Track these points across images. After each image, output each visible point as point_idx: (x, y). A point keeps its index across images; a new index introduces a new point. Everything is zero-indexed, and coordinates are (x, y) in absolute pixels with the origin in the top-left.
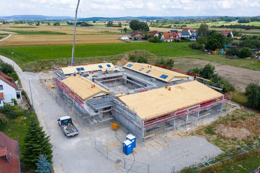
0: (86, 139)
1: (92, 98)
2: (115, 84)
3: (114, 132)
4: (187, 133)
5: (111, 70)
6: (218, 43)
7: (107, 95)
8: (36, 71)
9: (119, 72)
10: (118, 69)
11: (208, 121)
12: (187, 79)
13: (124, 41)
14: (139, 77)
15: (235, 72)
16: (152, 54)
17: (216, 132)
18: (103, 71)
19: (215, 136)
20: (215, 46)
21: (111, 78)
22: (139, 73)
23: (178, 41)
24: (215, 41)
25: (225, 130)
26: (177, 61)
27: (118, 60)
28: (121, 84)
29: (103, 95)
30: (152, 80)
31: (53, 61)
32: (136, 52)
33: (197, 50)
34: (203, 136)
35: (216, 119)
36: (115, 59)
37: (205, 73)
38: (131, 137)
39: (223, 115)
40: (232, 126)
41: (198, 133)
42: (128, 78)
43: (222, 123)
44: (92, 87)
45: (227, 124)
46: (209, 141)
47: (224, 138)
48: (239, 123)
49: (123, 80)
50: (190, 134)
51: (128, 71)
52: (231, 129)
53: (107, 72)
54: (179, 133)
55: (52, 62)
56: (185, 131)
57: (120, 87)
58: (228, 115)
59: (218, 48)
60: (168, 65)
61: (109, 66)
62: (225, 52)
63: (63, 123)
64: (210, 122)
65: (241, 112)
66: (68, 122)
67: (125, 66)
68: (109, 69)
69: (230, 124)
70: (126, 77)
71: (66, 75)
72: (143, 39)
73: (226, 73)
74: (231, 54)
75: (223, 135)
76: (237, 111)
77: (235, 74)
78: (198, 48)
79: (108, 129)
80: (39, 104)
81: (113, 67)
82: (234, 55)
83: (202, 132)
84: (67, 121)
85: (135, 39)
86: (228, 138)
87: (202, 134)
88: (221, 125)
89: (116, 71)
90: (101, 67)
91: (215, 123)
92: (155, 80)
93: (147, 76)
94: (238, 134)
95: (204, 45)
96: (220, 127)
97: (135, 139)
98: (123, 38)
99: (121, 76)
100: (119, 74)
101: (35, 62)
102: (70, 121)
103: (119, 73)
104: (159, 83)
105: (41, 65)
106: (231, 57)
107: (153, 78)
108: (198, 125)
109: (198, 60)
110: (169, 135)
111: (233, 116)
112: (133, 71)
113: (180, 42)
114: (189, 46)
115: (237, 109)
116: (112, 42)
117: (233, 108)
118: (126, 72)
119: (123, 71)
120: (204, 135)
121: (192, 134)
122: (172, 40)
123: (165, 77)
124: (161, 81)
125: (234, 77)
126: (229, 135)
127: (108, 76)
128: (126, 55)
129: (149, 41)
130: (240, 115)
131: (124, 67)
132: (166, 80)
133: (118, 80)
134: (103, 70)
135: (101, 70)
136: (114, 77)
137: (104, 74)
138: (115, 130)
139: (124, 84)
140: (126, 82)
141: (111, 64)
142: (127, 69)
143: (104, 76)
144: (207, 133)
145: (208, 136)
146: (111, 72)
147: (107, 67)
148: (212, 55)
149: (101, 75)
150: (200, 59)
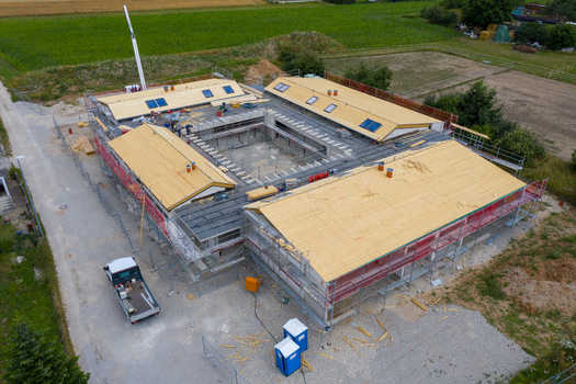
0: (180, 323)
1: (189, 202)
2: (245, 139)
3: (250, 299)
4: (434, 294)
5: (234, 101)
6: (496, 9)
7: (228, 189)
8: (45, 99)
9: (255, 106)
10: (252, 98)
11: (484, 256)
12: (427, 129)
14: (307, 124)
15: (538, 94)
16: (334, 41)
17: (506, 290)
18: (214, 104)
19: (505, 305)
20: (489, 17)
21: (236, 125)
22: (308, 111)
24: (488, 4)
25: (531, 288)
26: (397, 60)
27: (251, 63)
28: (262, 140)
29: (220, 193)
30: (339, 136)
31: (88, 68)
32: (294, 37)
33: (442, 28)
34: (475, 306)
35: (504, 246)
36: (243, 63)
37: (472, 107)
38: (296, 327)
39: (520, 234)
40: (549, 277)
41: (460, 294)
42: (278, 124)
43: (523, 266)
44: (189, 171)
45: (535, 269)
46: (491, 321)
47: (528, 310)
48: (567, 270)
49: (266, 129)
50: (443, 298)
51: (276, 102)
52: (546, 284)
53: (224, 109)
54: (413, 296)
55: (85, 71)
56: (428, 291)
57: (259, 148)
58: (532, 234)
59: (495, 23)
60: (373, 83)
61: (228, 90)
62: (511, 34)
63: (119, 279)
64: (489, 259)
65: (562, 223)
66: (131, 276)
67: (270, 89)
68: (229, 100)
69: (543, 270)
70: (273, 121)
71: (120, 121)
73: (517, 97)
74: (525, 39)
75: (525, 301)
76: (554, 219)
77: (539, 102)
78: (446, 22)
79: (234, 288)
80: (57, 208)
81: (240, 94)
82: (533, 41)
83: (473, 291)
84: (128, 274)
86: (537, 313)
87: (471, 299)
88: (518, 270)
89: (249, 106)
90: (207, 93)
91: (502, 261)
92: (348, 133)
93: (325, 119)
94: (564, 298)
95: (458, 12)
96: (516, 278)
99: (261, 119)
100: (255, 114)
101: (42, 72)
102: (134, 272)
103: (256, 111)
104: (359, 144)
105: (57, 82)
106: (525, 47)
108: (459, 268)
109: (447, 59)
110: (391, 304)
111: (544, 237)
112: (291, 103)
114: (423, 14)
115: (553, 214)
117: (542, 210)
118: (274, 107)
119: (265, 105)
120: (478, 300)
121: (448, 300)
124: (363, 136)
125: (538, 110)
126: (539, 303)
127: (226, 120)
128: (270, 47)
130: (559, 232)
131: (267, 92)
132: (377, 135)
133: (254, 131)
134: (216, 102)
135: (209, 103)
136: (244, 122)
137: (219, 115)
138: (252, 293)
139: (267, 139)
140: (273, 136)
141: (233, 84)
142: (276, 96)
143: (216, 123)
144: (483, 293)
145: (487, 302)
146: (235, 107)
147: (224, 95)
148: (480, 42)
149: (209, 118)
150: (450, 53)
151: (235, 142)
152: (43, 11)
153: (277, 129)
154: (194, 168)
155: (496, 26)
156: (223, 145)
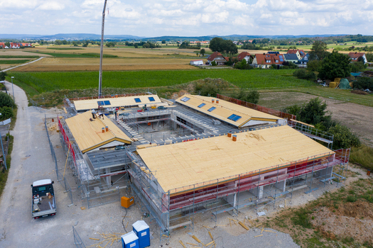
0: (68, 223)
1: (98, 149)
2: (156, 128)
3: (123, 212)
4: (257, 221)
5: (153, 105)
6: (339, 68)
7: (126, 144)
9: (166, 108)
10: (165, 105)
11: (300, 201)
12: (275, 123)
13: (197, 66)
14: (194, 117)
15: (364, 114)
16: (232, 84)
17: (314, 222)
18: (140, 106)
19: (310, 232)
20: (334, 73)
22: (198, 111)
23: (278, 67)
25: (332, 220)
26: (266, 95)
27: (174, 91)
28: (167, 129)
29: (120, 146)
30: (213, 124)
32: (206, 81)
33: (305, 81)
34: (287, 231)
35: (319, 196)
36: (169, 91)
38: (141, 225)
39: (333, 189)
40: (346, 213)
41: (279, 223)
42: (179, 119)
43: (328, 206)
44: (103, 131)
45: (336, 208)
46: (297, 241)
47: (328, 236)
48: (361, 209)
49: (171, 122)
50: (264, 224)
51: (180, 107)
52: (344, 218)
53: (145, 109)
54: (241, 220)
56: (254, 218)
57: (166, 133)
58: (342, 190)
59: (339, 77)
60: (250, 101)
61: (152, 99)
62: (350, 84)
64: (306, 202)
65: (367, 185)
66: (46, 191)
67: (178, 100)
68: (149, 104)
69: (342, 209)
70: (176, 118)
71: (79, 111)
72: (226, 64)
73: (349, 115)
74: (360, 87)
75: (326, 229)
76: (361, 182)
77: (364, 119)
78: (308, 78)
79: (114, 205)
80: (24, 156)
81: (158, 101)
82: (365, 88)
83: (288, 221)
84: (44, 188)
85: (214, 64)
86: (336, 238)
87: (285, 226)
88: (324, 209)
89: (161, 108)
90: (138, 100)
91: (316, 205)
92: (219, 123)
93: (208, 116)
94: (357, 229)
95: (317, 73)
96: (321, 213)
97: (148, 230)
98: (196, 63)
99: (168, 116)
103: (165, 111)
104: (225, 128)
106: (359, 91)
107: (216, 119)
108: (281, 206)
109: (305, 95)
110: (222, 224)
111: (351, 192)
112: (189, 108)
113: (281, 68)
114: (295, 75)
115: (361, 179)
116: (178, 68)
117: (353, 176)
118: (178, 109)
119: (172, 109)
120: (290, 227)
121: (267, 225)
122: (268, 66)
123: (235, 118)
124: (229, 124)
125: (362, 122)
126: (338, 231)
127: (145, 114)
128: (191, 86)
129: (234, 68)
130: (364, 190)
131: (176, 102)
132: (237, 124)
133: (163, 122)
134: (141, 105)
135: (137, 106)
136: (158, 117)
137: (141, 111)
138: (125, 208)
139: (171, 129)
140: (175, 126)
141: (156, 97)
142: (181, 104)
143: (138, 115)
144: (296, 223)
145: (297, 229)
146: (153, 109)
147: (148, 101)
148: (329, 89)
149: (134, 113)
150: (308, 93)
151: (150, 129)
152: (68, 69)
153: (179, 123)
154: (107, 130)
155: (339, 79)
156: (142, 130)
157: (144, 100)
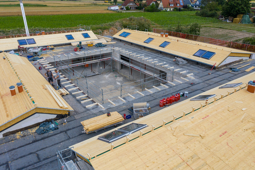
2: (96, 70)
5: (89, 42)
6: (242, 6)
9: (105, 46)
10: (103, 41)
12: (248, 59)
13: (114, 10)
14: (146, 56)
18: (73, 44)
20: (239, 10)
22: (145, 47)
23: (180, 10)
24: (238, 4)
28: (109, 71)
30: (176, 64)
36: (100, 28)
42: (123, 58)
44: (13, 93)
49: (114, 61)
51: (121, 44)
53: (80, 47)
57: (107, 77)
61: (86, 36)
62: (251, 19)
67: (116, 36)
68: (85, 41)
70: (119, 56)
72: (137, 8)
78: (212, 16)
85: (128, 9)
89: (100, 45)
90: (70, 37)
93: (161, 52)
98: (113, 8)
99: (109, 54)
100: (104, 51)
103: (105, 49)
104: (197, 70)
107: (178, 57)
112: (132, 44)
113: (182, 11)
114: (197, 14)
118: (120, 47)
119: (113, 45)
122: (172, 9)
127: (81, 54)
128: (117, 24)
129: (145, 11)
131: (115, 39)
133: (104, 63)
134: (75, 43)
135: (70, 44)
136: (96, 57)
137: (76, 50)
139: (114, 70)
140: (118, 67)
141: (90, 33)
142: (121, 40)
146: (90, 46)
147: (82, 38)
149: (67, 53)
150: (221, 28)
151: (88, 72)
153: (122, 61)
154: (21, 89)
155: (242, 15)
156: (78, 74)
157: (78, 37)
